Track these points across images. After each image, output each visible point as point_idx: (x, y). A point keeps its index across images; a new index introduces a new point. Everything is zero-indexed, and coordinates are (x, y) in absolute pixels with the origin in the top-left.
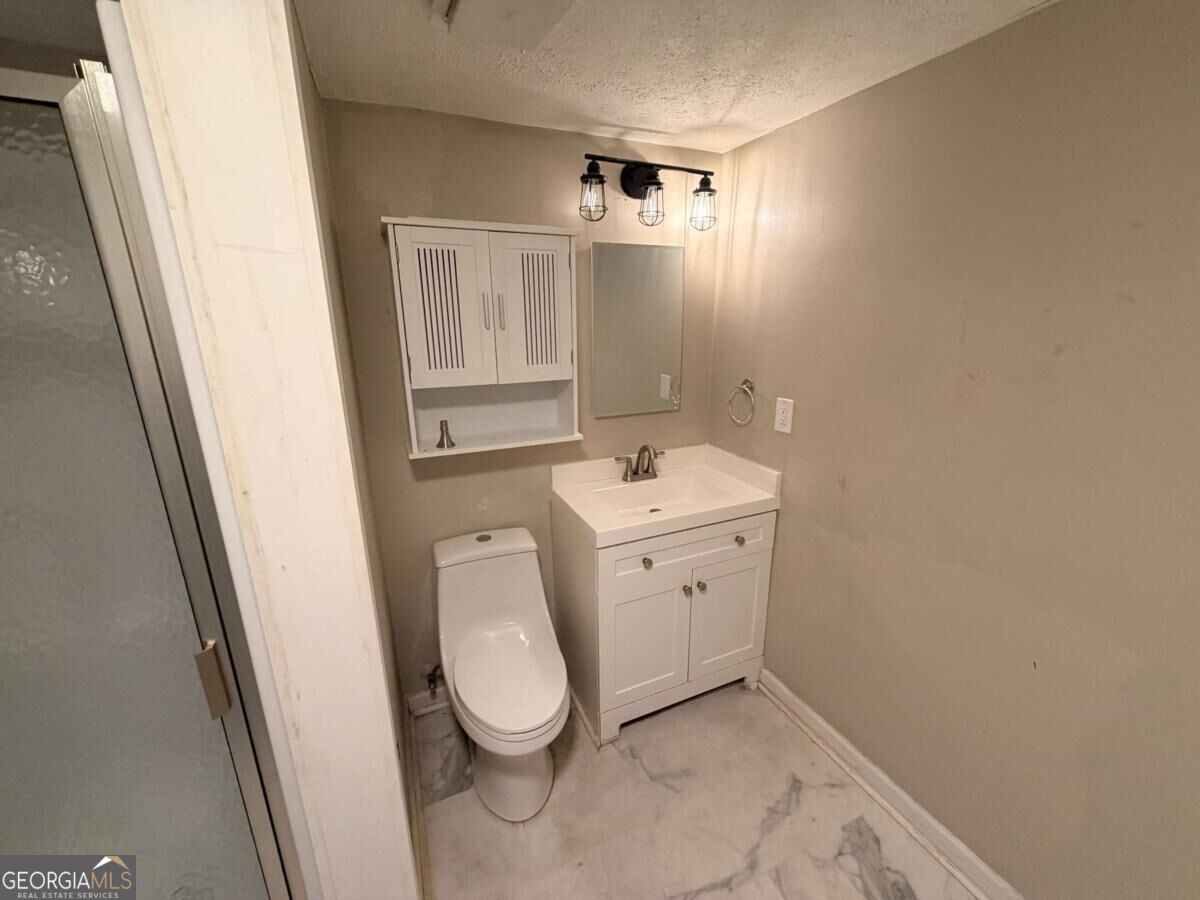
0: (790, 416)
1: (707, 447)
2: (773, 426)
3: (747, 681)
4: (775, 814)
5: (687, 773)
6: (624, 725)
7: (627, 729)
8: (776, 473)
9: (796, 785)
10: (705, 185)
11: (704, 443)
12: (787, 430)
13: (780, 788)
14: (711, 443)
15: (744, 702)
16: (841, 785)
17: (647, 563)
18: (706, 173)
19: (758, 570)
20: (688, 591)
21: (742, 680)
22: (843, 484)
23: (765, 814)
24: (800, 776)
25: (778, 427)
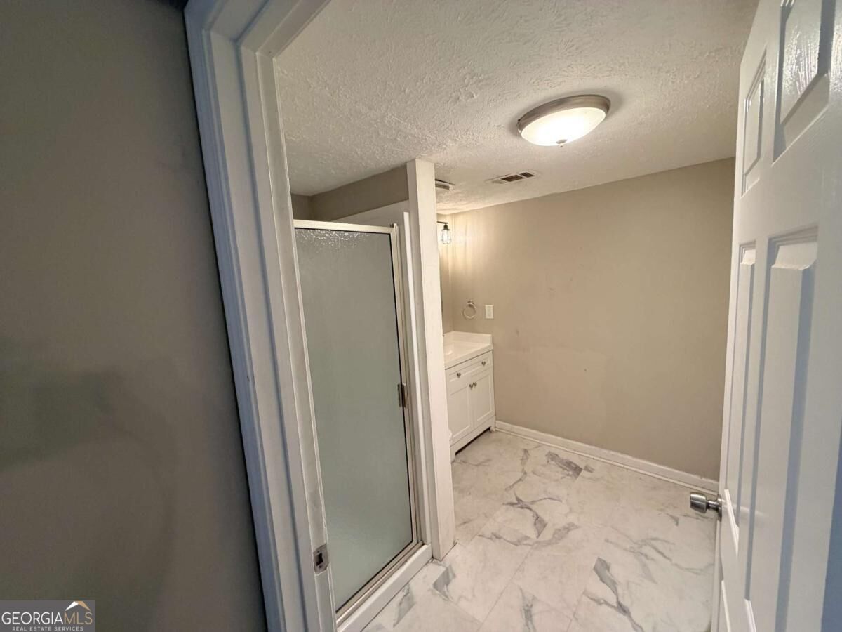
0: (492, 311)
1: (453, 332)
2: (485, 316)
3: (491, 429)
4: (524, 461)
5: (489, 460)
6: (457, 453)
7: (458, 455)
8: (490, 335)
9: (526, 451)
10: (446, 227)
11: (450, 331)
12: (492, 317)
13: (521, 454)
14: (454, 330)
15: (493, 436)
16: (539, 446)
17: (459, 375)
18: (446, 223)
19: (489, 376)
20: (471, 386)
21: (489, 429)
22: (518, 332)
23: (520, 461)
24: (526, 448)
25: (488, 317)
